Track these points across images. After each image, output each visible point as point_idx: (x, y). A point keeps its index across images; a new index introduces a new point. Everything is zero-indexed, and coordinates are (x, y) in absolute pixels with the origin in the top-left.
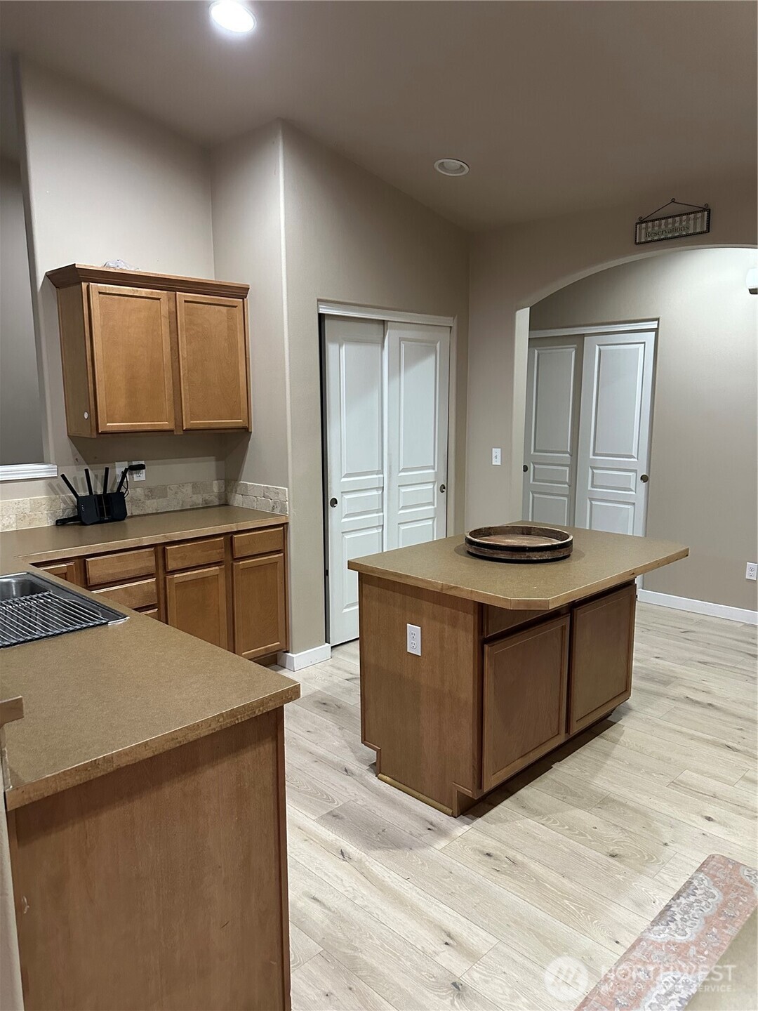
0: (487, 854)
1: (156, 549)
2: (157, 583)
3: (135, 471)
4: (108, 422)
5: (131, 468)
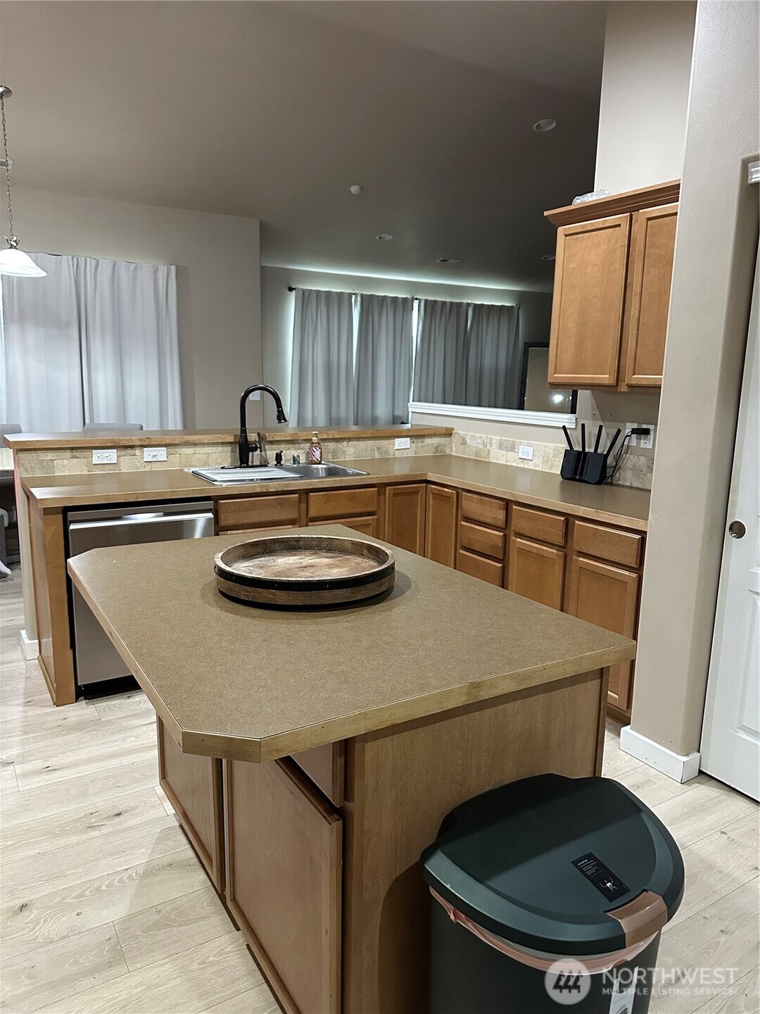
0: (120, 814)
1: (507, 504)
2: (505, 539)
3: (642, 436)
4: (555, 374)
5: (634, 431)
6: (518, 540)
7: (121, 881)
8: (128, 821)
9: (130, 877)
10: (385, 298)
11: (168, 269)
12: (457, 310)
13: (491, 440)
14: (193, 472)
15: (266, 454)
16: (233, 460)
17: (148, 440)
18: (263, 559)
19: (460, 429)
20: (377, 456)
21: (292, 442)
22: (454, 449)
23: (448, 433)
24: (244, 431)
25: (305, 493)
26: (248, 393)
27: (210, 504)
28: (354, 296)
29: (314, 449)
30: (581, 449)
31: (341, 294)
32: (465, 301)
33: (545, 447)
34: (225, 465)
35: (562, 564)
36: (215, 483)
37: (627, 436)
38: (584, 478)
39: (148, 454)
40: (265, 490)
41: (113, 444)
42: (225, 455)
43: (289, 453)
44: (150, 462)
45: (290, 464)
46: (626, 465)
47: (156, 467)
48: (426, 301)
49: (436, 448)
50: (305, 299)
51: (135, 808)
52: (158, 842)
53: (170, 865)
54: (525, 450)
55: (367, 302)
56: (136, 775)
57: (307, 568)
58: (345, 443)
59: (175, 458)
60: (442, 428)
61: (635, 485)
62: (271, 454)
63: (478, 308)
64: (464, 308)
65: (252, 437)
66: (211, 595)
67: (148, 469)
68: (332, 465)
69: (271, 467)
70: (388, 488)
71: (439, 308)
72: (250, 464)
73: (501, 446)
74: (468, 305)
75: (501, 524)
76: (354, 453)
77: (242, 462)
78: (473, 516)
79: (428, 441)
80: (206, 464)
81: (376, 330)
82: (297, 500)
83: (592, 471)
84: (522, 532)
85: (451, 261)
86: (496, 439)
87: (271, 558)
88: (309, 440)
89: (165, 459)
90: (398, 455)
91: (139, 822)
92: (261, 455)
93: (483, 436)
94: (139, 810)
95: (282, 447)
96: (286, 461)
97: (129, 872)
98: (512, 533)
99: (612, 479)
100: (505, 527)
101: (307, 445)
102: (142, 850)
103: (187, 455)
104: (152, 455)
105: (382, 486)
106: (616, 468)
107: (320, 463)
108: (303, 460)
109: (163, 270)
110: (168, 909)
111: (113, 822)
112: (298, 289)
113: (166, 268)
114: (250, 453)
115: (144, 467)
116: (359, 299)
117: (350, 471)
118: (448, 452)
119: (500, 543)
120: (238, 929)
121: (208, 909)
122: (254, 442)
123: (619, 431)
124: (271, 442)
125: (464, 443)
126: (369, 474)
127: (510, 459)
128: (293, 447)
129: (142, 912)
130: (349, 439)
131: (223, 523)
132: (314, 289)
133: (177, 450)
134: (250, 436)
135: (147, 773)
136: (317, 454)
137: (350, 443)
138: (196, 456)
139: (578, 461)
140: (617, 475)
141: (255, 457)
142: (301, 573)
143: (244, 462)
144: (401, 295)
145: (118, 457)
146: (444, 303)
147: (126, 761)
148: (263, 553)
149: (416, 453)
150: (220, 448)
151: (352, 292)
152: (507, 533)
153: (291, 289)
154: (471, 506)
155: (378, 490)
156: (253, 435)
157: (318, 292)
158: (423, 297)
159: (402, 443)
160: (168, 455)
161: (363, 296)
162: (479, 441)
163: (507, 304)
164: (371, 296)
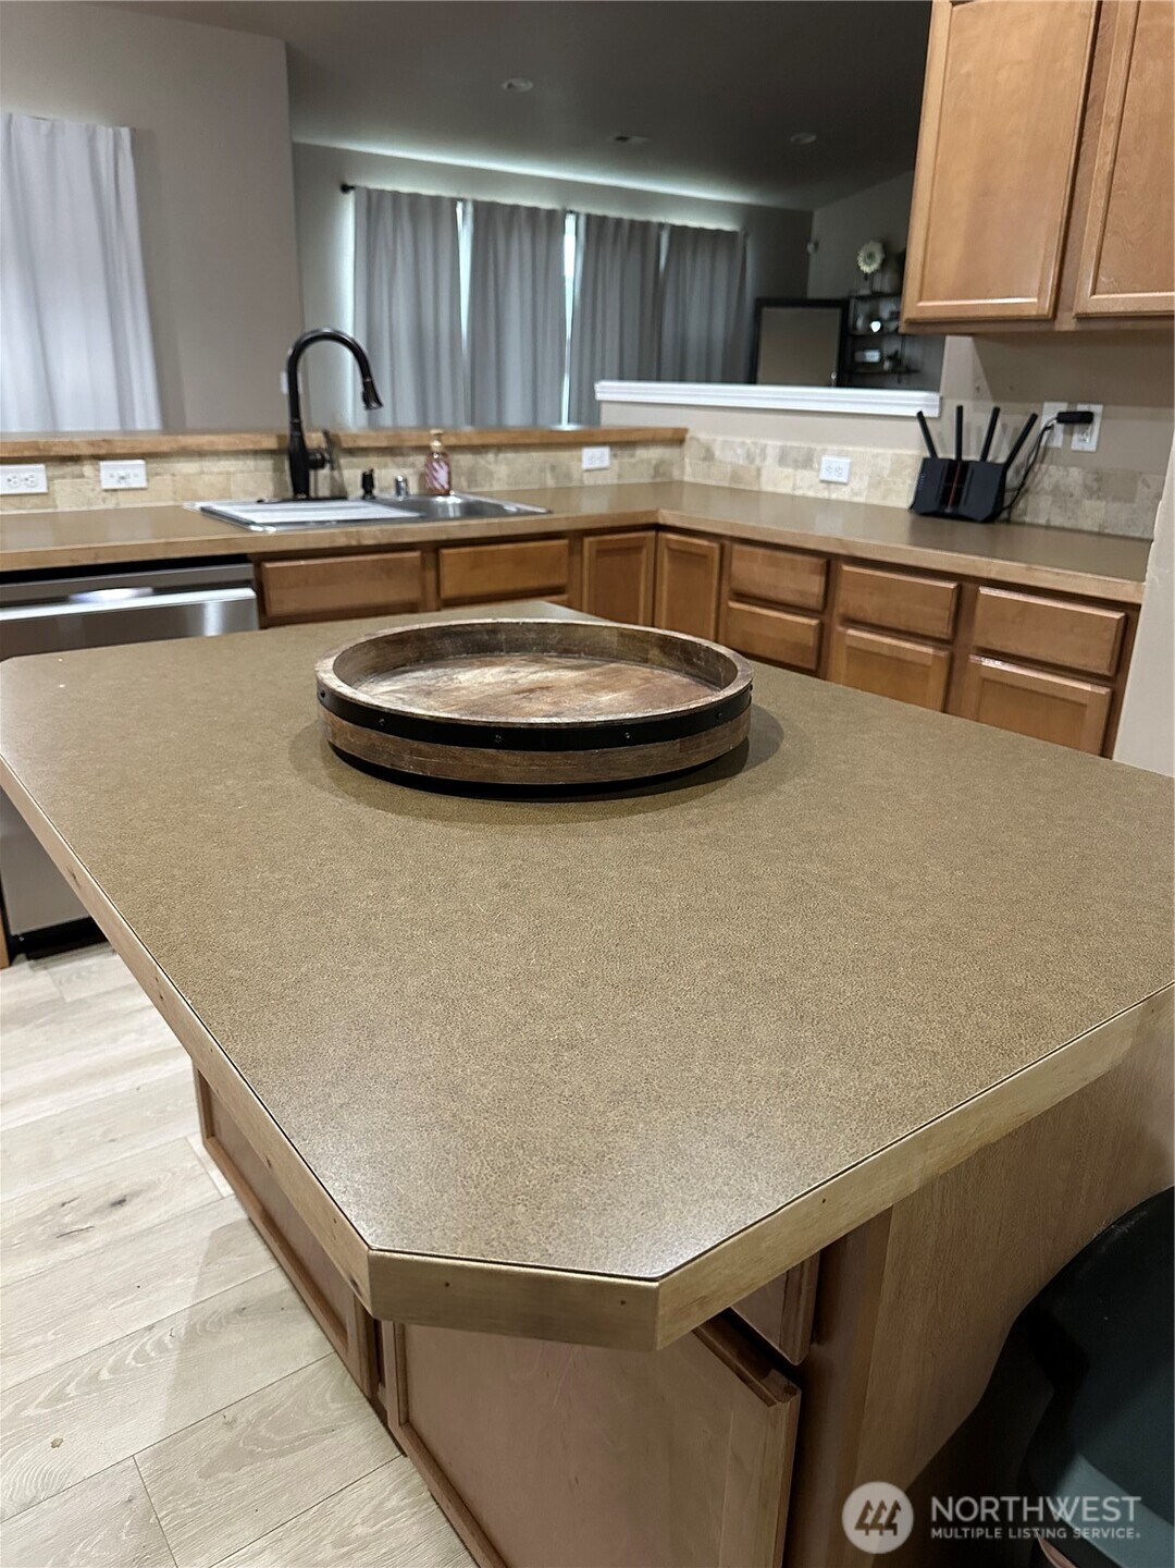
0: (124, 1201)
1: (828, 564)
2: (822, 632)
3: (1077, 427)
4: (920, 299)
5: (1063, 418)
6: (851, 632)
7: (141, 1356)
8: (141, 1216)
9: (160, 1346)
10: (515, 208)
11: (115, 134)
12: (642, 233)
13: (764, 449)
14: (203, 509)
15: (341, 475)
16: (279, 483)
17: (105, 446)
18: (421, 674)
19: (700, 430)
20: (550, 482)
21: (391, 451)
22: (689, 469)
23: (677, 439)
24: (296, 426)
25: (433, 550)
26: (299, 349)
27: (246, 571)
28: (459, 204)
29: (435, 465)
30: (953, 457)
31: (436, 200)
32: (656, 219)
33: (876, 456)
34: (263, 496)
35: (944, 676)
36: (253, 528)
37: (1046, 428)
38: (963, 510)
39: (111, 474)
40: (354, 543)
41: (38, 454)
42: (260, 475)
43: (387, 474)
44: (115, 490)
45: (391, 494)
46: (1041, 485)
47: (127, 502)
48: (588, 217)
49: (657, 468)
50: (374, 207)
51: (151, 1186)
52: (209, 1259)
53: (241, 1311)
54: (834, 464)
55: (485, 215)
56: (148, 1114)
57: (537, 694)
58: (491, 456)
59: (164, 483)
60: (664, 429)
61: (1057, 521)
62: (351, 474)
63: (678, 232)
64: (654, 231)
65: (314, 440)
66: (317, 762)
67: (110, 504)
68: (472, 498)
69: (352, 501)
70: (587, 540)
71: (611, 229)
72: (312, 494)
73: (784, 458)
74: (661, 226)
75: (814, 601)
76: (509, 476)
77: (297, 490)
78: (755, 591)
79: (643, 454)
80: (225, 495)
82: (418, 562)
83: (977, 497)
84: (860, 615)
85: (636, 140)
86: (773, 445)
87: (440, 671)
88: (425, 449)
89: (144, 485)
90: (588, 480)
91: (165, 1217)
92: (332, 478)
93: (748, 441)
94: (163, 1188)
95: (371, 462)
96: (382, 490)
97: (157, 1333)
98: (836, 619)
99: (1009, 513)
100: (822, 609)
101: (421, 459)
102: (179, 1281)
103: (187, 477)
104: (116, 477)
105: (577, 536)
106: (1021, 489)
107: (447, 494)
108: (414, 489)
109: (105, 134)
110: (251, 1413)
111: (110, 1220)
112: (360, 187)
113: (111, 130)
114: (312, 473)
115: (104, 500)
116: (470, 209)
117: (511, 508)
118: (676, 474)
119: (810, 640)
120: (403, 1453)
121: (336, 1409)
122: (319, 450)
123: (1034, 418)
124: (352, 452)
125: (708, 456)
126: (550, 512)
127: (804, 484)
128: (394, 462)
129: (192, 1428)
130: (499, 448)
131: (275, 609)
132: (389, 187)
133: (166, 465)
134: (310, 438)
135: (169, 1108)
136: (442, 475)
137: (501, 456)
138: (206, 478)
139: (950, 478)
140: (1021, 505)
141: (321, 479)
142: (528, 706)
143: (301, 490)
144: (546, 204)
145: (50, 479)
146: (619, 222)
147: (123, 1083)
148: (417, 661)
149: (620, 476)
150: (250, 463)
151: (454, 194)
152: (826, 619)
153: (345, 189)
154: (751, 570)
155: (570, 544)
156: (314, 435)
157: (396, 195)
158: (583, 209)
159: (595, 458)
160: (150, 475)
161: (476, 204)
162: (739, 451)
163: (727, 227)
164: (492, 206)
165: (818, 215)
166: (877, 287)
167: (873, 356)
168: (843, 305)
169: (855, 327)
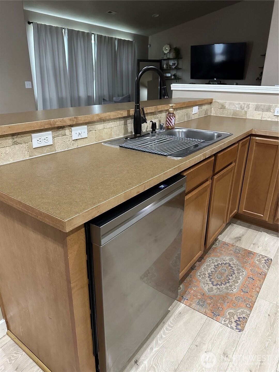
10: (78, 31)
12: (111, 40)
13: (248, 106)
23: (210, 102)
28: (63, 30)
31: (57, 28)
32: (114, 37)
39: (76, 132)
41: (50, 127)
44: (77, 140)
47: (81, 144)
48: (98, 35)
49: (206, 112)
50: (39, 29)
55: (71, 32)
59: (93, 134)
60: (209, 99)
63: (120, 40)
64: (114, 40)
67: (76, 146)
71: (103, 39)
73: (257, 109)
74: (116, 38)
79: (204, 107)
81: (76, 49)
86: (252, 105)
89: (87, 136)
93: (241, 103)
103: (99, 130)
104: (78, 133)
112: (34, 23)
115: (73, 145)
116: (66, 31)
118: (209, 113)
125: (223, 107)
127: (266, 116)
132: (43, 23)
133: (93, 126)
143: (138, 132)
144: (86, 31)
145: (53, 138)
146: (105, 37)
151: (62, 27)
153: (30, 23)
157: (45, 26)
158: (96, 33)
159: (195, 110)
160: (89, 131)
161: (68, 30)
162: (237, 106)
163: (130, 40)
164: (72, 30)
165: (150, 38)
166: (168, 57)
167: (169, 75)
168: (160, 61)
169: (163, 68)
